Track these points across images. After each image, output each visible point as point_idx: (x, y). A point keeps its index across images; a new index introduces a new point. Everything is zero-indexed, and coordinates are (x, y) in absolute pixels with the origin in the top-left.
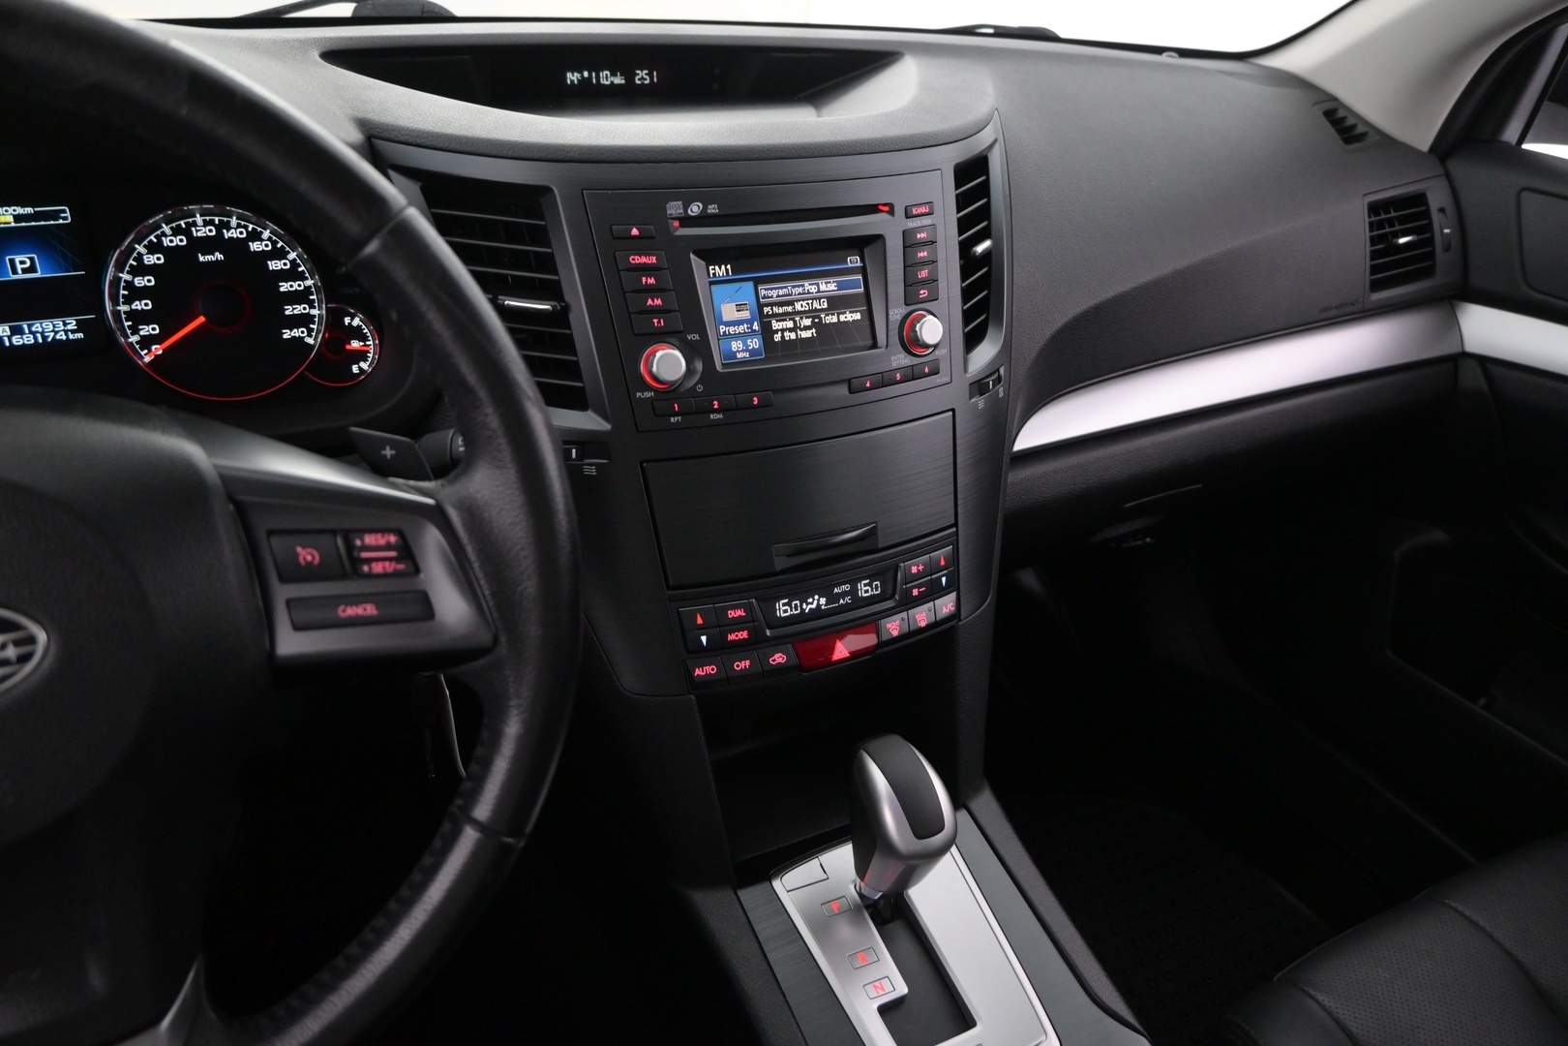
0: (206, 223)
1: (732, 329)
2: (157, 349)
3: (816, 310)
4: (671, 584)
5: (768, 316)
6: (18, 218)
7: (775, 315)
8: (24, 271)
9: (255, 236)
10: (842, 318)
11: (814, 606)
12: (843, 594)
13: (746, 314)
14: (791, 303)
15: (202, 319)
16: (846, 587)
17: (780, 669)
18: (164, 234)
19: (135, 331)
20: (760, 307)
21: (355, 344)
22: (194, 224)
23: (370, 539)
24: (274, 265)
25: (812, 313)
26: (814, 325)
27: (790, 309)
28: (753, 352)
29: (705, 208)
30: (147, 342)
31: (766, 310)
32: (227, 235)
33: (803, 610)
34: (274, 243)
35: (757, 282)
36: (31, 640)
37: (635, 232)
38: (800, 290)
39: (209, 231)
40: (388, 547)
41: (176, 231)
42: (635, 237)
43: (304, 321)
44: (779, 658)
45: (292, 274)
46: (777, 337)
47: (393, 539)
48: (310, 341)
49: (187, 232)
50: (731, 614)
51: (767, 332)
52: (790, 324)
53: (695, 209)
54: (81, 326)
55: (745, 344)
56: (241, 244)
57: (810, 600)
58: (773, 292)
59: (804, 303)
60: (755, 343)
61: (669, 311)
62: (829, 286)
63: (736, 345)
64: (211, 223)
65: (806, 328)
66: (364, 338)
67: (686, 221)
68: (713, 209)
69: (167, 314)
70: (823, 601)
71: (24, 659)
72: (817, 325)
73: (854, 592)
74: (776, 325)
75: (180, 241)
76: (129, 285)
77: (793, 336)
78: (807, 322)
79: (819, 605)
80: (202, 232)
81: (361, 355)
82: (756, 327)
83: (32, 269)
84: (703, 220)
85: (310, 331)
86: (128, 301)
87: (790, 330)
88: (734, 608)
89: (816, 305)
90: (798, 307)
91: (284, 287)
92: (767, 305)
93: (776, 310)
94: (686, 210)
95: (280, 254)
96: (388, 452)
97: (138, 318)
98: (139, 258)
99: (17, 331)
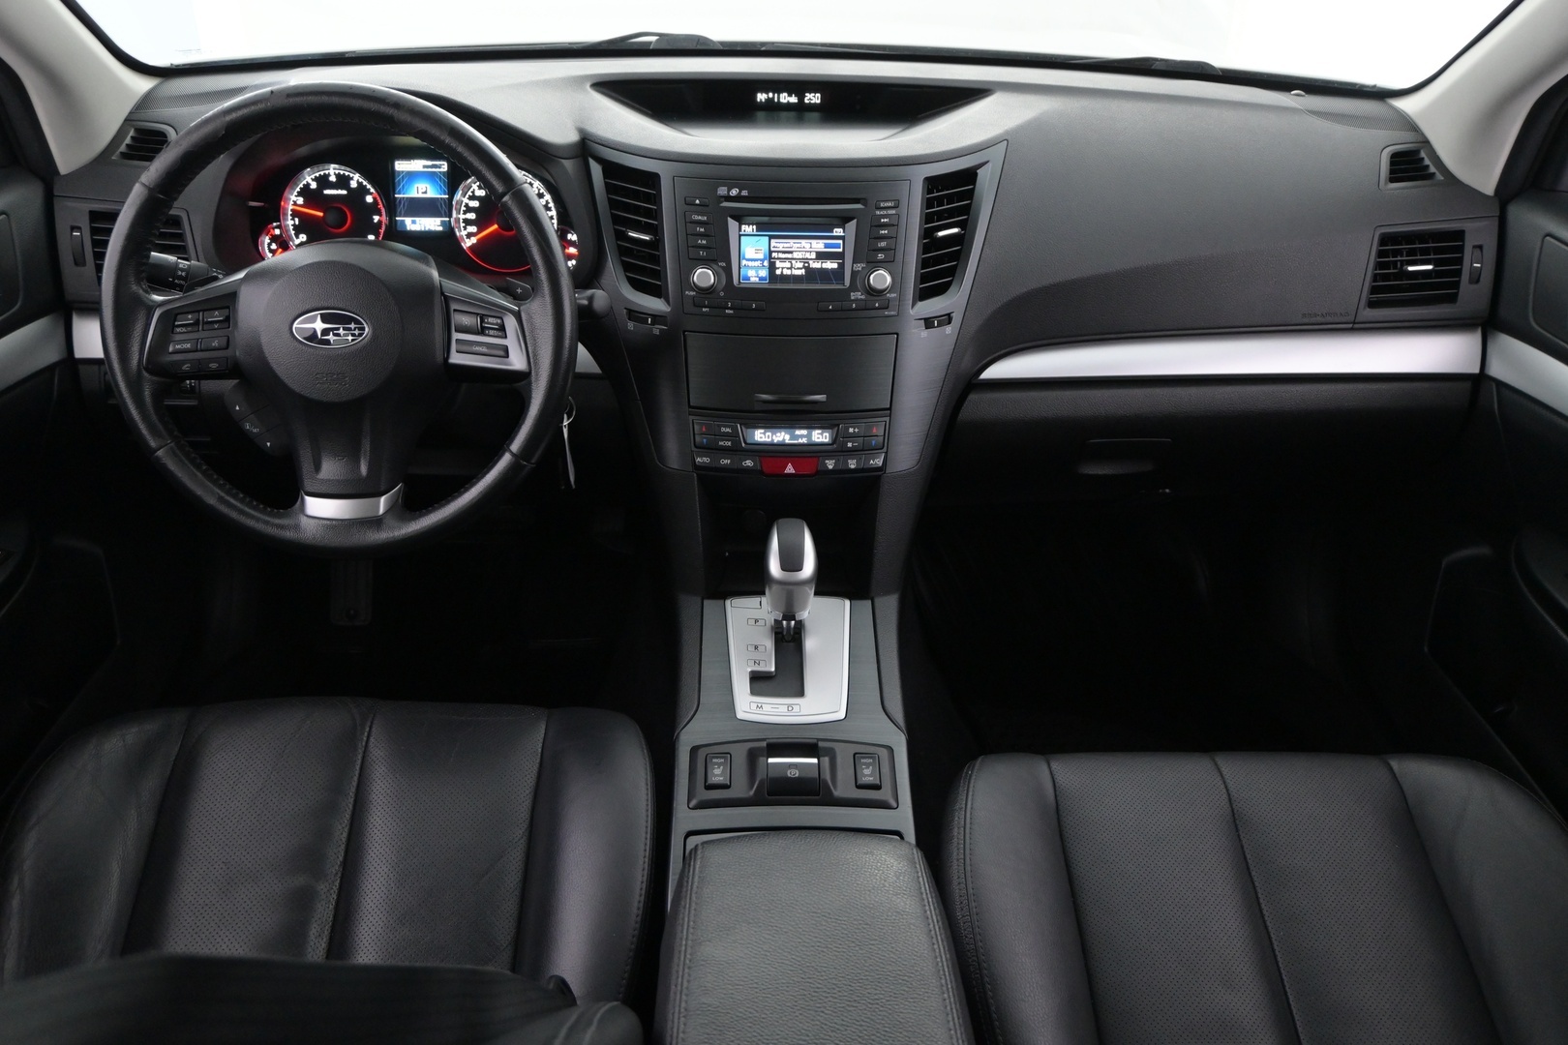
1: (750, 264)
2: (474, 240)
3: (807, 259)
4: (691, 404)
5: (774, 258)
6: (425, 167)
7: (778, 259)
8: (422, 193)
10: (825, 266)
11: (781, 439)
12: (802, 436)
13: (761, 256)
14: (791, 252)
15: (496, 226)
16: (804, 432)
17: (748, 470)
19: (465, 228)
20: (771, 252)
21: (572, 250)
23: (491, 320)
25: (805, 260)
26: (804, 267)
27: (789, 256)
28: (761, 279)
29: (740, 192)
30: (469, 235)
31: (774, 255)
33: (773, 440)
35: (771, 237)
36: (363, 329)
37: (697, 202)
38: (799, 245)
40: (497, 324)
42: (697, 205)
44: (749, 463)
46: (778, 272)
47: (499, 321)
50: (723, 429)
51: (772, 267)
52: (788, 265)
53: (734, 192)
54: (443, 223)
55: (757, 272)
57: (778, 434)
58: (779, 245)
59: (800, 254)
60: (764, 273)
61: (710, 248)
62: (819, 245)
63: (751, 273)
65: (798, 268)
67: (729, 198)
68: (745, 193)
69: (481, 222)
70: (787, 437)
71: (360, 335)
72: (808, 269)
73: (809, 436)
74: (778, 264)
76: (467, 205)
77: (788, 272)
78: (801, 265)
79: (784, 440)
82: (766, 263)
83: (425, 192)
84: (738, 199)
86: (465, 213)
87: (788, 268)
88: (725, 426)
89: (808, 256)
90: (795, 255)
92: (775, 252)
93: (781, 255)
94: (728, 192)
96: (519, 291)
97: (468, 222)
98: (473, 192)
99: (414, 222)
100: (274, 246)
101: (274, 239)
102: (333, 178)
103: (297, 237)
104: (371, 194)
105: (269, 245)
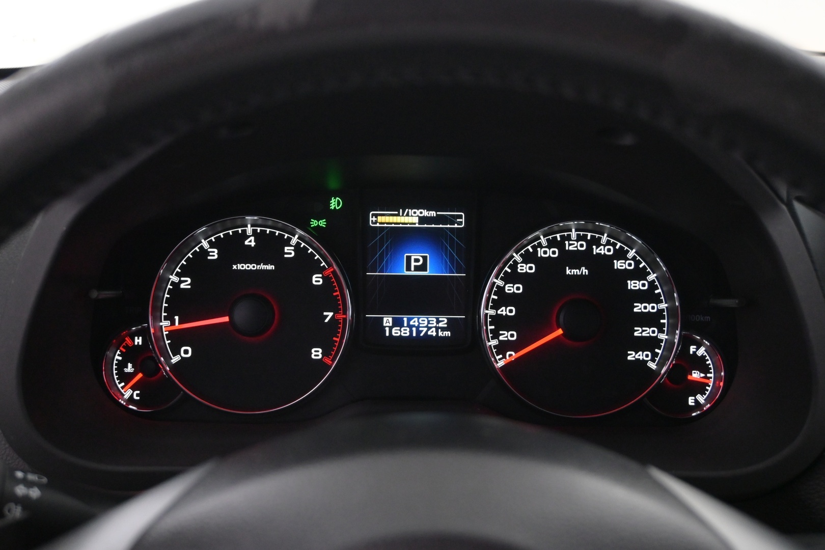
0: (579, 238)
2: (511, 355)
6: (422, 220)
8: (417, 268)
9: (621, 254)
15: (560, 332)
18: (540, 246)
19: (496, 335)
21: (696, 375)
22: (569, 238)
24: (634, 285)
30: (503, 348)
32: (596, 251)
34: (637, 263)
39: (581, 246)
41: (552, 244)
43: (650, 344)
45: (648, 296)
48: (653, 366)
49: (560, 245)
54: (451, 325)
56: (607, 261)
64: (583, 238)
66: (705, 369)
75: (552, 253)
76: (501, 290)
80: (573, 246)
81: (700, 388)
83: (423, 268)
85: (655, 355)
86: (496, 306)
91: (639, 308)
95: (639, 274)
97: (501, 323)
98: (514, 266)
99: (398, 323)
100: (130, 369)
101: (131, 354)
102: (251, 242)
103: (176, 352)
104: (321, 270)
105: (122, 365)
